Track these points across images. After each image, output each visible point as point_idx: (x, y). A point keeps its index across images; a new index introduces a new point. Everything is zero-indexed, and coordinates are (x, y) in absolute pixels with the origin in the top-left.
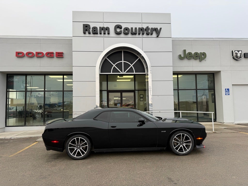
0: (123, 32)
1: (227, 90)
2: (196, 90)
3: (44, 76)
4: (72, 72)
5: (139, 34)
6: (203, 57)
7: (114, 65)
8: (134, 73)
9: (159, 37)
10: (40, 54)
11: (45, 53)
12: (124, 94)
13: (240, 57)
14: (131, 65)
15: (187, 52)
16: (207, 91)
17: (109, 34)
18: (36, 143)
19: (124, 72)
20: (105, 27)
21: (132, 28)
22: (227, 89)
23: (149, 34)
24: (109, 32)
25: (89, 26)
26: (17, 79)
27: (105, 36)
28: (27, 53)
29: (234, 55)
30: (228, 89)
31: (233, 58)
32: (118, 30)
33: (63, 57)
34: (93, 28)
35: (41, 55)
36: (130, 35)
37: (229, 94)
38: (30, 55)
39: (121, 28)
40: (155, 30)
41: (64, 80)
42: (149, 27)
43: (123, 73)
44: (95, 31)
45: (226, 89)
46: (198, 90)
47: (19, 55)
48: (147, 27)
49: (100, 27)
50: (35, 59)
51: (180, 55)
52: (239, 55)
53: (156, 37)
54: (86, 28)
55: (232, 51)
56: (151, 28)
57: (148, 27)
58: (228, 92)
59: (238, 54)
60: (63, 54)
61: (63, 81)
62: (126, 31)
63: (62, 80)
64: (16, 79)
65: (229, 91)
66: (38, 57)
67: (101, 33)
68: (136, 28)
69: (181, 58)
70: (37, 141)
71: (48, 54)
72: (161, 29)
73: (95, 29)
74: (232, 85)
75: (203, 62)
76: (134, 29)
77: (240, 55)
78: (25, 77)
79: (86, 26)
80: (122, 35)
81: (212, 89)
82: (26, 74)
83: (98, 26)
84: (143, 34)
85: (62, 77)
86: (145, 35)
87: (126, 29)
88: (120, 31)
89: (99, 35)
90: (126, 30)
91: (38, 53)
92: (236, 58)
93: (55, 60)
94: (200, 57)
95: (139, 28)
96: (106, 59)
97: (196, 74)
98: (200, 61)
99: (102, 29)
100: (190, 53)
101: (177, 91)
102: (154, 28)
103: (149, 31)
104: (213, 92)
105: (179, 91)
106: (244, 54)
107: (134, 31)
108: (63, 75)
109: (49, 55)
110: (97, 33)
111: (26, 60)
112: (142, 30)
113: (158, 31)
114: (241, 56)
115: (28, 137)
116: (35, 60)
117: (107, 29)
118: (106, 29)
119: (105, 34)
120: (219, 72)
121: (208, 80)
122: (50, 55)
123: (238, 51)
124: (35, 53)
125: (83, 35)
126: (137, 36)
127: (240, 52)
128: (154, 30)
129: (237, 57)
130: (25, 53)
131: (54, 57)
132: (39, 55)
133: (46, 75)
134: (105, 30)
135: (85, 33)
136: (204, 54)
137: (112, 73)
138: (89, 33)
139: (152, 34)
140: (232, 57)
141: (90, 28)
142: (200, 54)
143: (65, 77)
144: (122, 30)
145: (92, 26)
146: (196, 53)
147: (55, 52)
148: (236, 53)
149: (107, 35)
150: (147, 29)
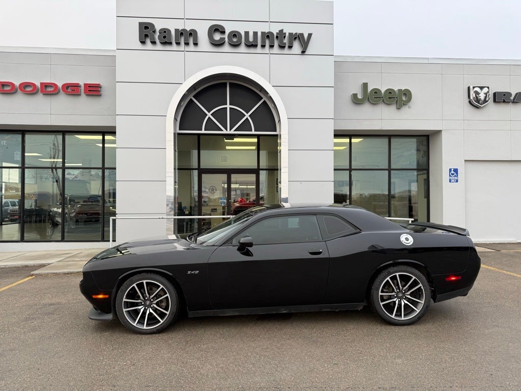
0: (226, 40)
1: (452, 172)
2: (390, 170)
3: (62, 136)
4: (115, 127)
5: (263, 46)
6: (404, 98)
7: (209, 115)
8: (253, 132)
9: (306, 53)
10: (51, 86)
11: (60, 85)
12: (234, 177)
13: (485, 101)
14: (245, 115)
15: (370, 89)
16: (415, 173)
17: (196, 44)
18: (31, 278)
19: (230, 130)
20: (188, 30)
21: (247, 33)
22: (452, 170)
23: (284, 47)
24: (197, 41)
25: (152, 25)
26: (5, 142)
27: (187, 49)
28: (21, 85)
29: (473, 95)
30: (456, 170)
31: (470, 102)
32: (217, 37)
33: (100, 95)
34: (161, 30)
35: (52, 89)
36: (243, 48)
37: (457, 181)
38: (28, 89)
39: (223, 32)
40: (298, 37)
41: (106, 145)
42: (284, 32)
43: (228, 132)
44: (165, 37)
45: (450, 170)
46: (392, 171)
47: (5, 89)
48: (279, 31)
49: (176, 30)
50: (40, 98)
51: (355, 96)
52: (482, 96)
53: (300, 53)
54: (146, 32)
55: (469, 88)
56: (290, 34)
57: (282, 30)
58: (455, 176)
59: (480, 95)
60: (100, 87)
61: (103, 147)
62: (235, 40)
63: (101, 145)
65: (457, 173)
66: (47, 94)
67: (178, 44)
68: (255, 34)
69: (356, 101)
70: (33, 275)
71: (67, 88)
72: (310, 35)
73: (165, 33)
74: (465, 160)
75: (405, 109)
76: (251, 35)
77: (485, 95)
78: (21, 136)
79: (146, 28)
80: (227, 48)
81: (424, 169)
82: (22, 131)
83: (172, 26)
84: (272, 46)
85: (100, 137)
86: (276, 49)
87: (235, 34)
88: (221, 38)
89: (174, 47)
90: (235, 36)
91: (45, 86)
92: (476, 103)
93: (84, 102)
94: (398, 99)
95: (263, 33)
96: (191, 99)
97: (390, 136)
98: (398, 109)
99: (181, 33)
100: (376, 91)
101: (348, 171)
102: (296, 33)
103: (286, 41)
104: (425, 176)
105: (353, 173)
106: (495, 94)
107: (251, 39)
108: (103, 134)
109: (69, 90)
110: (170, 43)
111: (20, 100)
112: (268, 37)
113: (304, 41)
114: (487, 99)
115: (20, 266)
116: (40, 100)
117: (193, 34)
118: (191, 34)
119: (187, 44)
120: (438, 133)
121: (418, 150)
122: (72, 89)
123: (482, 88)
124: (38, 85)
125: (139, 46)
126: (259, 49)
127: (486, 90)
128: (295, 38)
129: (478, 100)
130: (17, 84)
131: (79, 95)
132: (48, 90)
133: (66, 134)
134: (188, 37)
135: (143, 42)
136: (407, 94)
137: (203, 132)
138: (154, 43)
139: (290, 47)
140: (467, 100)
141: (154, 32)
142: (397, 92)
143: (107, 137)
144: (226, 36)
145: (159, 25)
146: (390, 92)
147: (82, 84)
148: (477, 93)
149: (191, 47)
150: (281, 35)
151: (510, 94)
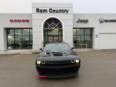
2: (84, 35)
3: (22, 29)
4: (32, 28)
5: (59, 12)
7: (49, 25)
8: (58, 28)
12: (54, 37)
13: (103, 22)
14: (56, 25)
15: (80, 20)
17: (47, 12)
19: (53, 28)
21: (56, 10)
29: (100, 20)
30: (97, 35)
32: (51, 11)
33: (29, 22)
36: (56, 13)
37: (97, 37)
38: (16, 21)
47: (11, 21)
50: (18, 22)
51: (77, 21)
52: (102, 21)
53: (66, 13)
54: (38, 10)
60: (29, 20)
63: (29, 31)
64: (10, 31)
66: (19, 22)
67: (44, 12)
70: (19, 55)
72: (68, 10)
73: (41, 10)
74: (99, 33)
75: (87, 23)
80: (53, 13)
81: (91, 35)
82: (14, 29)
83: (42, 9)
84: (61, 12)
86: (62, 13)
89: (43, 13)
91: (19, 20)
93: (26, 23)
94: (86, 21)
95: (59, 10)
96: (46, 22)
97: (84, 29)
98: (86, 23)
99: (44, 10)
100: (81, 20)
101: (76, 36)
103: (64, 11)
106: (105, 20)
107: (57, 11)
108: (29, 29)
110: (42, 12)
111: (14, 23)
113: (67, 11)
115: (16, 53)
116: (18, 23)
117: (46, 10)
120: (94, 28)
121: (90, 31)
122: (24, 21)
123: (102, 19)
125: (36, 13)
126: (59, 13)
129: (101, 21)
130: (13, 20)
132: (19, 21)
135: (37, 12)
137: (48, 29)
138: (39, 12)
139: (65, 12)
140: (99, 22)
144: (52, 11)
145: (40, 9)
146: (84, 20)
149: (46, 13)
150: (63, 10)
151: (108, 20)
